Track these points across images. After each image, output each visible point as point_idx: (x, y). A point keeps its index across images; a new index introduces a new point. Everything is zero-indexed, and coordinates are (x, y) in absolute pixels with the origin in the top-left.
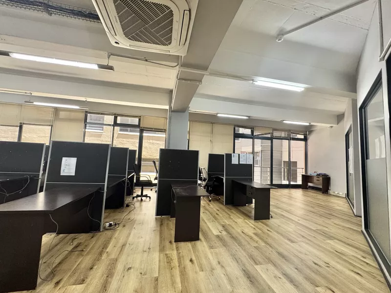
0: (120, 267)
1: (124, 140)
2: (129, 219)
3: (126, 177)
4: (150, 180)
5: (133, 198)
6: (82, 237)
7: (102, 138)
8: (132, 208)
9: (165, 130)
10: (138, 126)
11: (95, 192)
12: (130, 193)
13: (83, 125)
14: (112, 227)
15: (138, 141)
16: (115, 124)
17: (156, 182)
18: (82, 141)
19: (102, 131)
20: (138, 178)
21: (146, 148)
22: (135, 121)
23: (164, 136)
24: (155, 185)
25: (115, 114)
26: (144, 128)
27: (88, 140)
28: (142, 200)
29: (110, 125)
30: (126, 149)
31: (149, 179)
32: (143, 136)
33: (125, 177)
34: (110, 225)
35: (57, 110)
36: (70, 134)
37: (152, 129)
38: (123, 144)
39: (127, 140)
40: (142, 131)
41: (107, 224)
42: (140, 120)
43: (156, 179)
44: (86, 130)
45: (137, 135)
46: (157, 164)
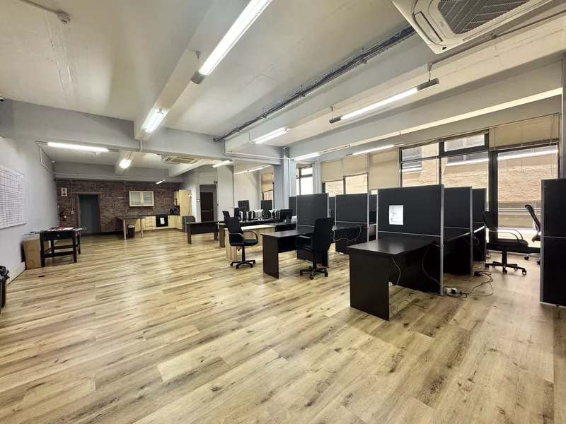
0: (477, 341)
1: (458, 175)
2: (483, 292)
3: (471, 231)
4: (522, 240)
5: (487, 266)
6: (419, 295)
7: (421, 178)
8: (487, 279)
9: (558, 139)
10: (486, 147)
11: (429, 245)
12: (480, 257)
13: (398, 165)
14: (456, 295)
15: (487, 173)
16: (442, 154)
17: (538, 245)
18: (399, 186)
19: (420, 169)
20: (494, 235)
21: (506, 182)
22: (479, 140)
23: (556, 151)
24: (536, 250)
25: (441, 139)
26: (497, 148)
27: (407, 184)
28: (505, 271)
29: (434, 158)
30: (468, 189)
31: (520, 238)
32: (497, 162)
33: (469, 231)
34: (453, 292)
35: (370, 155)
36: (386, 179)
37: (519, 145)
38: (456, 182)
39: (464, 174)
40: (493, 155)
41: (449, 290)
42: (487, 136)
43: (536, 238)
44: (403, 171)
45: (485, 163)
46: (538, 212)
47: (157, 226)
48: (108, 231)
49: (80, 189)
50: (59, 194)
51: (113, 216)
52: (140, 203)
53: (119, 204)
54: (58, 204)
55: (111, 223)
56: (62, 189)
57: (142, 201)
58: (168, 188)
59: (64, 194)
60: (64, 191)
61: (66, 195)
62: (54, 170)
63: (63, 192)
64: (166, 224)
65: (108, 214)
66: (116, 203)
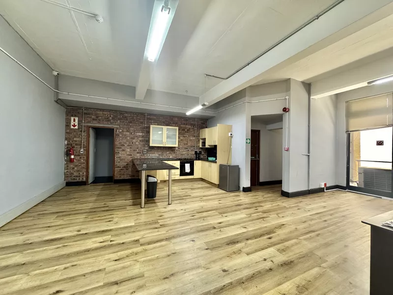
47: (181, 175)
48: (122, 178)
49: (93, 119)
50: (68, 125)
51: (129, 158)
52: (162, 142)
53: (137, 142)
54: (66, 139)
55: (126, 167)
56: (72, 118)
57: (165, 140)
58: (193, 125)
59: (74, 126)
60: (75, 122)
61: (76, 127)
62: (57, 87)
63: (72, 123)
64: (192, 173)
65: (124, 155)
66: (134, 141)
